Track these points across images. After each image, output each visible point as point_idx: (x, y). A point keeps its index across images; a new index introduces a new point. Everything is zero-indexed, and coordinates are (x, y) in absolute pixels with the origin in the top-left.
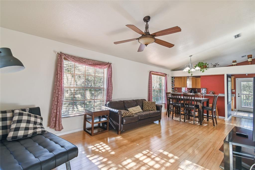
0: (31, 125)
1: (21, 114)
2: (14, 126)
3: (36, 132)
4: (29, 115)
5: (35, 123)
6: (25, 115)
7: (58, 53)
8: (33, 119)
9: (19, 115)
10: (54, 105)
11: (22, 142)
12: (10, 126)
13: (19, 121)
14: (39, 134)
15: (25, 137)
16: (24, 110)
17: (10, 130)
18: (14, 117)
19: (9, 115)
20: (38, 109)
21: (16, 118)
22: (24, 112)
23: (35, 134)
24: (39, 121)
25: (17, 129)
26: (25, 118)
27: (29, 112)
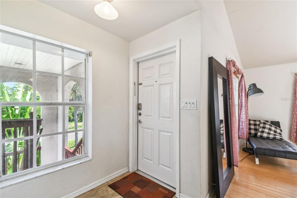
0: (272, 132)
1: (264, 123)
2: (261, 130)
3: (276, 138)
4: (270, 125)
5: (275, 132)
6: (268, 124)
7: (295, 74)
8: (273, 128)
9: (263, 124)
10: (293, 121)
11: (265, 140)
12: (259, 129)
13: (264, 128)
14: (278, 140)
15: (268, 138)
16: (267, 121)
17: (259, 132)
18: (261, 125)
19: (258, 123)
20: (278, 122)
21: (262, 125)
22: (267, 123)
23: (274, 138)
24: (278, 131)
25: (262, 132)
26: (267, 126)
27: (271, 123)
